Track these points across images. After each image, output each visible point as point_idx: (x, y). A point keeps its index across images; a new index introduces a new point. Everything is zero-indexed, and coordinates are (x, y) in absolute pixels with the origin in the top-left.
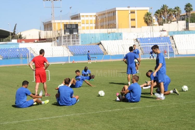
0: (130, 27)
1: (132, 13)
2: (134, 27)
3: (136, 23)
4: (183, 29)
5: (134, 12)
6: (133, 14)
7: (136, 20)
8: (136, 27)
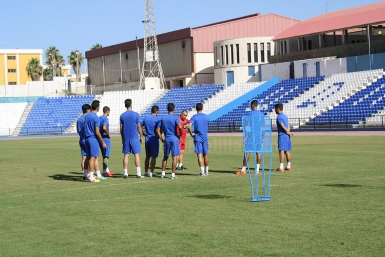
0: (7, 83)
1: (11, 59)
2: (15, 83)
3: (17, 77)
4: (62, 90)
5: (14, 58)
6: (12, 61)
7: (18, 71)
8: (18, 83)
